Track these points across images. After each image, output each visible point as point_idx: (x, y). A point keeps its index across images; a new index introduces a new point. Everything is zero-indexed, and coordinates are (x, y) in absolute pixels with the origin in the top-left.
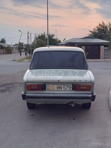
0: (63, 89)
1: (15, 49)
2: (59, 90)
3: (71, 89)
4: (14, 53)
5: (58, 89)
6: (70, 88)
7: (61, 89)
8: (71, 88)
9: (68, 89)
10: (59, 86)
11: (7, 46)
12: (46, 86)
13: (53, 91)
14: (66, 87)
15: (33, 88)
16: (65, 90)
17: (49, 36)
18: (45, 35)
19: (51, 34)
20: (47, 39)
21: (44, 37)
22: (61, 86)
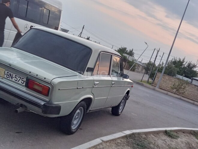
0: (13, 80)
1: (141, 67)
2: (9, 78)
3: (24, 84)
4: (138, 72)
5: (8, 76)
6: (23, 82)
7: (12, 78)
8: (25, 83)
10: (10, 73)
11: (131, 61)
13: (1, 77)
16: (17, 82)
17: (189, 65)
18: (183, 62)
19: (193, 63)
20: (184, 67)
21: (182, 65)
22: (12, 74)
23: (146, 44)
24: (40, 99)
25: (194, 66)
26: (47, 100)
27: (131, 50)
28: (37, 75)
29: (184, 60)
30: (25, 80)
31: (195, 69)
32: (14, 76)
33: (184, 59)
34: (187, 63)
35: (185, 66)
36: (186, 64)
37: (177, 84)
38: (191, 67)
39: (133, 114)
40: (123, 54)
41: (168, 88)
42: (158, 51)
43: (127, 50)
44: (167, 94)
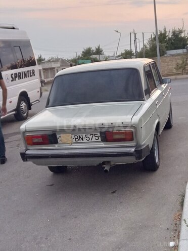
0: (85, 140)
2: (79, 141)
3: (100, 140)
5: (77, 140)
6: (97, 138)
7: (82, 139)
8: (100, 138)
9: (94, 140)
10: (78, 135)
12: (58, 136)
13: (69, 143)
14: (91, 137)
15: (36, 140)
16: (90, 141)
17: (174, 33)
18: (165, 33)
19: (177, 29)
20: (169, 39)
21: (165, 37)
22: (81, 135)
23: (117, 32)
24: (127, 147)
25: (181, 32)
26: (134, 144)
27: (97, 48)
28: (112, 124)
29: (165, 30)
30: (99, 135)
31: (183, 35)
32: (84, 136)
33: (165, 28)
34: (171, 33)
35: (170, 37)
36: (169, 35)
37: (181, 62)
38: (176, 35)
39: (180, 118)
40: (92, 56)
41: (166, 72)
42: (135, 34)
43: (92, 50)
44: (176, 79)
